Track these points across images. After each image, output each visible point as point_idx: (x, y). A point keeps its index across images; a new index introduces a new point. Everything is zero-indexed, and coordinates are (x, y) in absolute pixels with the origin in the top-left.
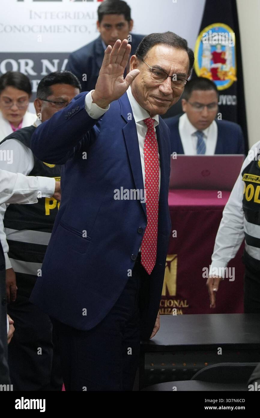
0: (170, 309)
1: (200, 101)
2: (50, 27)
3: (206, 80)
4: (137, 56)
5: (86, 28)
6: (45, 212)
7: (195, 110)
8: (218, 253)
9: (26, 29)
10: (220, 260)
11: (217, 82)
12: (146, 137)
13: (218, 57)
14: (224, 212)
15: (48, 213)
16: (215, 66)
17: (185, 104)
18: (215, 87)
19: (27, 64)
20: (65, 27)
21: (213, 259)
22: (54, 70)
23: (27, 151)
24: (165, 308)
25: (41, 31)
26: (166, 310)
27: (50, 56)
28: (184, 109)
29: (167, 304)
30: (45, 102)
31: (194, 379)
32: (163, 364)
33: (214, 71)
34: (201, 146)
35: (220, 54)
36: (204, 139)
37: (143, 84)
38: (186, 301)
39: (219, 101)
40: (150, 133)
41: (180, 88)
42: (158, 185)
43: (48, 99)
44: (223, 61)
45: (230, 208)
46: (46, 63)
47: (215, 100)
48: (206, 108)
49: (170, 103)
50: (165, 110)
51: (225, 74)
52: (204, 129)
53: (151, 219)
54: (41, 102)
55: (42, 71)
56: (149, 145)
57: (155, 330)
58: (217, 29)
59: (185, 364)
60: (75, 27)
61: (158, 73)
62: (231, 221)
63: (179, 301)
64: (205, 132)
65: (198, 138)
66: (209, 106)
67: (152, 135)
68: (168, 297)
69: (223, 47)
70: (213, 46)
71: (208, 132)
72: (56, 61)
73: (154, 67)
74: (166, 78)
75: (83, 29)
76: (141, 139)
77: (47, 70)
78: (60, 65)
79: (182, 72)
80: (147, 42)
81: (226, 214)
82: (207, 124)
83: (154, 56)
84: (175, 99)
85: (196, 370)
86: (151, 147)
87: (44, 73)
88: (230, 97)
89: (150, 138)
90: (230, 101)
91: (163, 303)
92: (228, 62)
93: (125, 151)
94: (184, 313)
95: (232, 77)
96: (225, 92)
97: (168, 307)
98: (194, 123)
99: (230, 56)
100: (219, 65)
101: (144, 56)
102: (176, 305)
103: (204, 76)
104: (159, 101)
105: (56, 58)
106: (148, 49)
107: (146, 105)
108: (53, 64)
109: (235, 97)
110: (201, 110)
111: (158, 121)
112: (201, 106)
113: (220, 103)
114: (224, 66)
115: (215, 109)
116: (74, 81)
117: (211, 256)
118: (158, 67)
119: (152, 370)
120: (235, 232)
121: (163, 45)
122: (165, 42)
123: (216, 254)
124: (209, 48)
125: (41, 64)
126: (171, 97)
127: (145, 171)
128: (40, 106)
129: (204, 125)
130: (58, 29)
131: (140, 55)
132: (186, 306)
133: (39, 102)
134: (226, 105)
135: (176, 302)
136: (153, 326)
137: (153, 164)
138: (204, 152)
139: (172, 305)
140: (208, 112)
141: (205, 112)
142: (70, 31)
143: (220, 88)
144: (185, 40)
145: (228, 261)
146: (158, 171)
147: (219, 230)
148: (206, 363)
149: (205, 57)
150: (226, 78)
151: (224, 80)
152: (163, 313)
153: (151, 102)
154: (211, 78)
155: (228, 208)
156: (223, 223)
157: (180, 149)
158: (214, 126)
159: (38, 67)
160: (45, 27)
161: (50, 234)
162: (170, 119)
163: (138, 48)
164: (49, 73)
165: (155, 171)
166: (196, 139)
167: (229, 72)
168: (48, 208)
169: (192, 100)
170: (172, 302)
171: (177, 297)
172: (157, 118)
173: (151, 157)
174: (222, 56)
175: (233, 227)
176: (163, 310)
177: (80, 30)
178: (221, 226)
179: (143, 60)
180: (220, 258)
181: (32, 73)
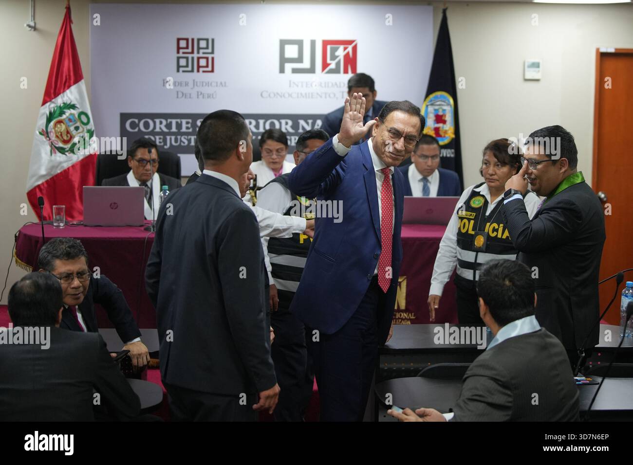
0: (400, 320)
1: (425, 153)
2: (306, 94)
3: (430, 136)
4: (379, 118)
5: (335, 95)
6: (299, 240)
7: (421, 160)
8: (437, 277)
9: (287, 95)
10: (438, 283)
11: (439, 139)
12: (383, 183)
13: (440, 119)
14: (440, 244)
15: (302, 242)
16: (437, 125)
17: (413, 156)
18: (437, 142)
19: (287, 124)
20: (318, 94)
21: (432, 282)
22: (308, 128)
23: (286, 192)
24: (396, 319)
25: (298, 97)
26: (397, 320)
27: (306, 117)
28: (413, 160)
29: (398, 315)
30: (302, 153)
31: (419, 376)
32: (395, 364)
33: (437, 130)
34: (426, 190)
35: (441, 116)
36: (429, 184)
37: (382, 141)
38: (413, 314)
39: (440, 154)
40: (387, 180)
41: (411, 147)
42: (392, 221)
43: (304, 151)
44: (444, 122)
45: (445, 240)
46: (302, 122)
47: (438, 153)
48: (430, 159)
49: (402, 158)
50: (398, 163)
51: (446, 132)
52: (429, 176)
53: (385, 246)
54: (299, 153)
55: (299, 129)
56: (385, 189)
57: (389, 337)
58: (439, 96)
59: (412, 364)
60: (326, 94)
61: (394, 134)
62: (446, 251)
63: (407, 313)
64: (429, 178)
65: (424, 183)
66: (433, 157)
67: (388, 182)
68: (399, 310)
69: (444, 110)
70: (435, 110)
71: (432, 178)
72: (310, 121)
73: (391, 128)
74: (400, 138)
75: (332, 95)
76: (379, 184)
77: (303, 128)
78: (313, 124)
79: (413, 134)
80: (388, 107)
81: (442, 245)
82: (431, 172)
83: (392, 120)
84: (407, 155)
85: (421, 369)
86: (387, 191)
87: (301, 131)
88: (449, 151)
89: (386, 183)
90: (449, 153)
91: (395, 315)
92: (448, 123)
93: (365, 192)
94: (412, 323)
95: (451, 135)
96: (445, 147)
97: (399, 318)
98: (421, 171)
99: (449, 118)
100: (440, 125)
101: (385, 119)
102: (405, 317)
103: (428, 134)
104: (394, 156)
105: (310, 119)
106: (388, 114)
107: (383, 158)
108: (308, 123)
109: (453, 150)
110: (426, 160)
111: (393, 170)
112: (426, 157)
113: (441, 155)
114: (445, 126)
115: (438, 160)
116: (325, 137)
117: (431, 279)
118: (395, 129)
119: (386, 368)
120: (450, 260)
121: (400, 111)
122: (401, 109)
123: (435, 278)
124: (433, 111)
125: (298, 123)
126: (404, 153)
127: (382, 210)
128: (298, 157)
129: (428, 172)
130: (312, 95)
131: (381, 117)
132: (413, 318)
133: (297, 154)
134: (446, 157)
135: (405, 315)
136: (388, 333)
137: (388, 204)
138: (428, 194)
139: (402, 317)
140: (432, 163)
141: (429, 162)
142: (321, 97)
143: (441, 143)
144: (419, 109)
145: (445, 283)
146: (392, 210)
147: (437, 259)
148: (429, 364)
149: (430, 118)
150: (447, 136)
151: (444, 137)
152: (395, 323)
153: (387, 156)
154: (434, 136)
155: (444, 241)
156: (440, 253)
157: (409, 192)
158: (436, 174)
159: (295, 126)
160: (301, 94)
161: (305, 259)
162: (402, 168)
163: (381, 112)
164: (305, 131)
165: (390, 210)
166: (422, 184)
167: (448, 130)
168: (302, 238)
169: (419, 153)
170: (402, 314)
171: (407, 310)
172: (392, 168)
173: (387, 199)
174: (443, 118)
175: (448, 256)
176: (395, 320)
177: (329, 96)
178: (438, 255)
179: (383, 122)
180: (438, 281)
181: (291, 130)
